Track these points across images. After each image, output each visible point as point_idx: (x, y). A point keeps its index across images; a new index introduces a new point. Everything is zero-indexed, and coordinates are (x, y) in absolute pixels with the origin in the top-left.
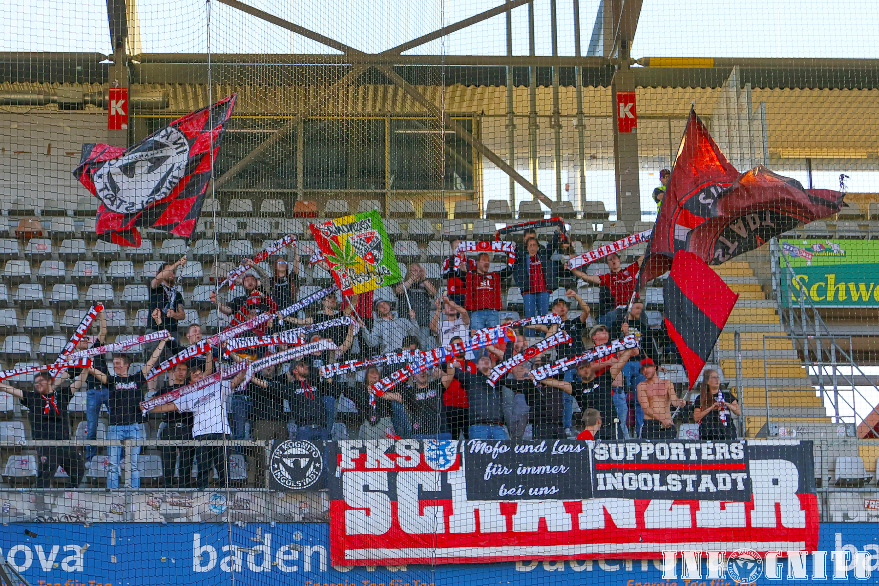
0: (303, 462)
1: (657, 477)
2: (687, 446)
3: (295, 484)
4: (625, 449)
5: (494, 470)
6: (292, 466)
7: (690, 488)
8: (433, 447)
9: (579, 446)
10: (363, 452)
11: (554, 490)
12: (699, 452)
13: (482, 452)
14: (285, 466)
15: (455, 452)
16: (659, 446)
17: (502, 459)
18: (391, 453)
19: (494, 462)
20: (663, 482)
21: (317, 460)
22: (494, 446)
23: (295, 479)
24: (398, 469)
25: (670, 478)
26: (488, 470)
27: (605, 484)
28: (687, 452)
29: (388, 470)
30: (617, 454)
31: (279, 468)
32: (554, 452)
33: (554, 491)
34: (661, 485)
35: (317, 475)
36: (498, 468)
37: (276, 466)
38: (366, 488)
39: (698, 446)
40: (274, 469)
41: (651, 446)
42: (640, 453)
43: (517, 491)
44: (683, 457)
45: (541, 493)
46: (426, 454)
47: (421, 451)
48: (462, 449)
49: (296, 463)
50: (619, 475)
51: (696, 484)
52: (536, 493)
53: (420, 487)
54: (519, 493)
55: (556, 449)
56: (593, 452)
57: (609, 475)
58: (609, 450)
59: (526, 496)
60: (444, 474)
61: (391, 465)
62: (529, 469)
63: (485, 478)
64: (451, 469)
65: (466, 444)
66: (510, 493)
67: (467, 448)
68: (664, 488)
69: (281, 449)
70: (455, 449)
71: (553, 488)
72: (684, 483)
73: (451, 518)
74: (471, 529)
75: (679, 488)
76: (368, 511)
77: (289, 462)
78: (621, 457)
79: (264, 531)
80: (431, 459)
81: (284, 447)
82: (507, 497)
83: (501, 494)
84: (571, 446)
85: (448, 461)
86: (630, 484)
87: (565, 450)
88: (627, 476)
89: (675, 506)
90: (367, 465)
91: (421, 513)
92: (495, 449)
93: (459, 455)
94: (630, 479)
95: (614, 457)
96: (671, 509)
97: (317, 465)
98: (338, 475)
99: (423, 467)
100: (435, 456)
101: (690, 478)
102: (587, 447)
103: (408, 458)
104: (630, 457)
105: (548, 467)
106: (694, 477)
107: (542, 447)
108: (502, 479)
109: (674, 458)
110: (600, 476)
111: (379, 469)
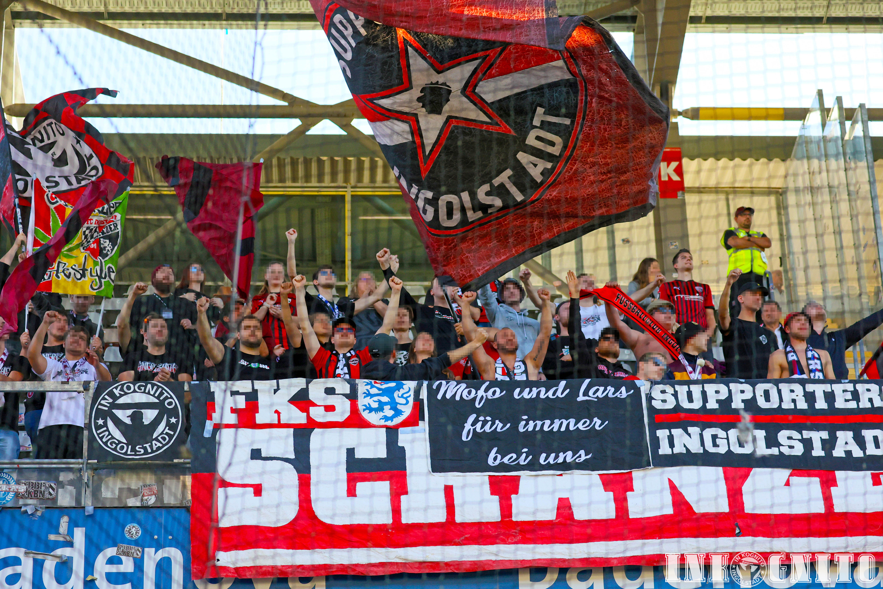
0: (149, 415)
1: (761, 434)
2: (810, 388)
3: (133, 450)
4: (704, 393)
5: (479, 425)
6: (128, 421)
7: (818, 451)
8: (374, 391)
9: (623, 389)
10: (252, 398)
11: (583, 456)
12: (830, 397)
13: (458, 398)
14: (118, 422)
15: (411, 400)
16: (761, 387)
17: (492, 409)
18: (301, 401)
19: (479, 412)
20: (772, 441)
21: (174, 413)
22: (477, 389)
23: (132, 442)
24: (312, 424)
25: (783, 436)
26: (468, 426)
27: (672, 445)
28: (810, 397)
29: (296, 427)
30: (690, 399)
31: (105, 425)
32: (581, 398)
33: (583, 458)
34: (768, 446)
35: (171, 437)
36: (485, 423)
37: (100, 422)
38: (256, 454)
39: (827, 388)
40: (98, 427)
41: (747, 387)
42: (730, 399)
43: (519, 456)
44: (802, 405)
45: (560, 460)
46: (362, 402)
47: (352, 397)
48: (424, 395)
49: (136, 417)
50: (694, 430)
51: (829, 444)
52: (551, 460)
53: (350, 452)
54: (522, 461)
55: (586, 393)
56: (650, 398)
57: (677, 432)
58: (675, 395)
59: (533, 466)
60: (392, 433)
61: (300, 418)
62: (539, 423)
63: (464, 439)
64: (405, 424)
65: (429, 387)
66: (506, 460)
67: (432, 393)
68: (775, 451)
69: (111, 394)
70: (412, 393)
71: (582, 452)
72: (808, 444)
73: (403, 498)
74: (440, 516)
75: (799, 450)
76: (258, 490)
77: (124, 415)
78: (697, 405)
79: (73, 524)
80: (370, 409)
81: (117, 392)
82: (503, 467)
83: (490, 461)
84: (611, 390)
85: (398, 413)
86: (715, 445)
87: (599, 394)
88: (708, 433)
89: (795, 480)
90: (260, 419)
91: (351, 492)
92: (481, 393)
93: (418, 404)
94: (714, 437)
95: (686, 405)
96: (788, 484)
97: (173, 420)
98: (207, 434)
99: (355, 421)
100: (375, 405)
101: (817, 437)
102: (637, 390)
103: (330, 408)
104: (712, 405)
105: (572, 421)
106: (825, 435)
107: (561, 389)
108: (493, 438)
109: (787, 405)
110: (662, 434)
111: (279, 425)
